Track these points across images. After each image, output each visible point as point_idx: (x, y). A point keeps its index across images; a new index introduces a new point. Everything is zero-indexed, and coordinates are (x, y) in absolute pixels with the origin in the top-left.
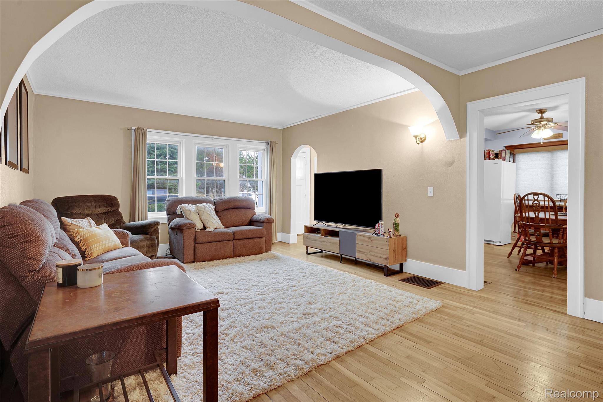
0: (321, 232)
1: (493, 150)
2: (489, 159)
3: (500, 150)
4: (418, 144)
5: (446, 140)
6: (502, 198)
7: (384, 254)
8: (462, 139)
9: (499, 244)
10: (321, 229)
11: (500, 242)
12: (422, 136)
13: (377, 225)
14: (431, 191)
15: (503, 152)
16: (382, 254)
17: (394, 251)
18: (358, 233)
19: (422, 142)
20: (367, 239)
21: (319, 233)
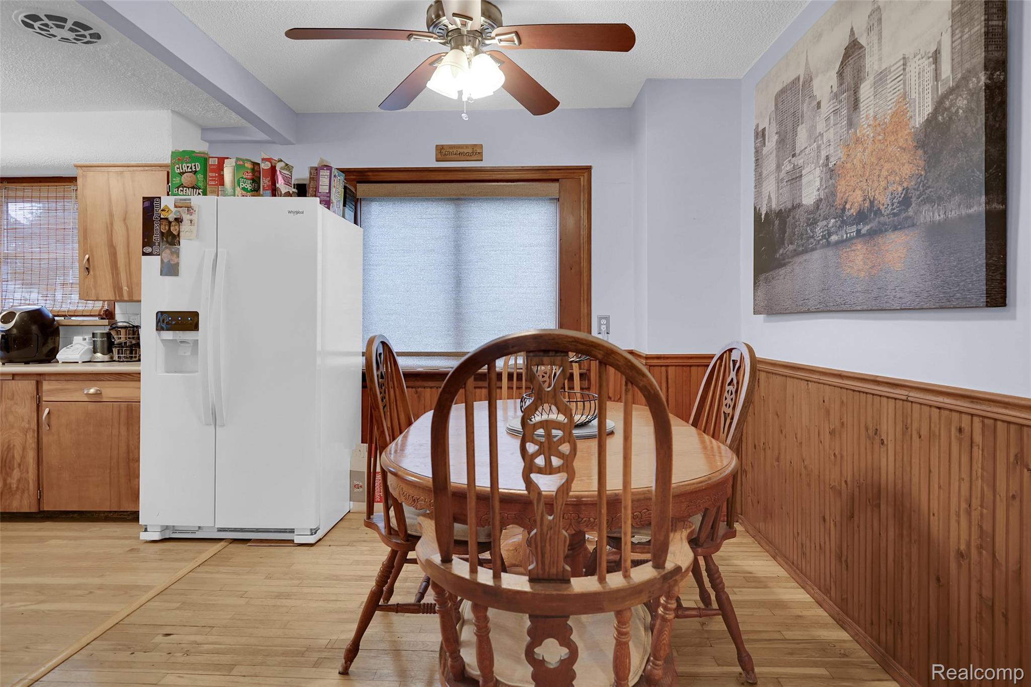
1: (287, 165)
2: (274, 195)
6: (319, 348)
9: (312, 539)
11: (314, 532)
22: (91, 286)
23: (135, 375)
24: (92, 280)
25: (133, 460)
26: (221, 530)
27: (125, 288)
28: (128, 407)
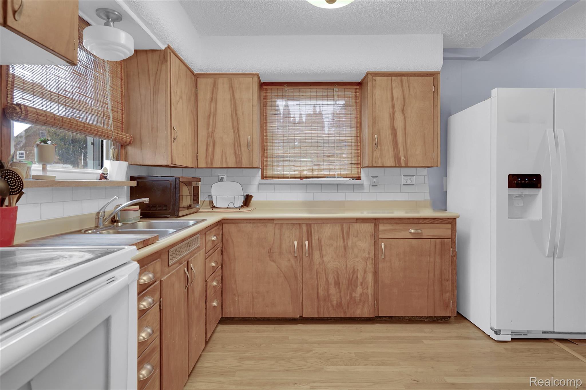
22: (378, 156)
23: (446, 220)
24: (379, 153)
25: (445, 280)
26: (544, 332)
27: (403, 158)
28: (441, 242)
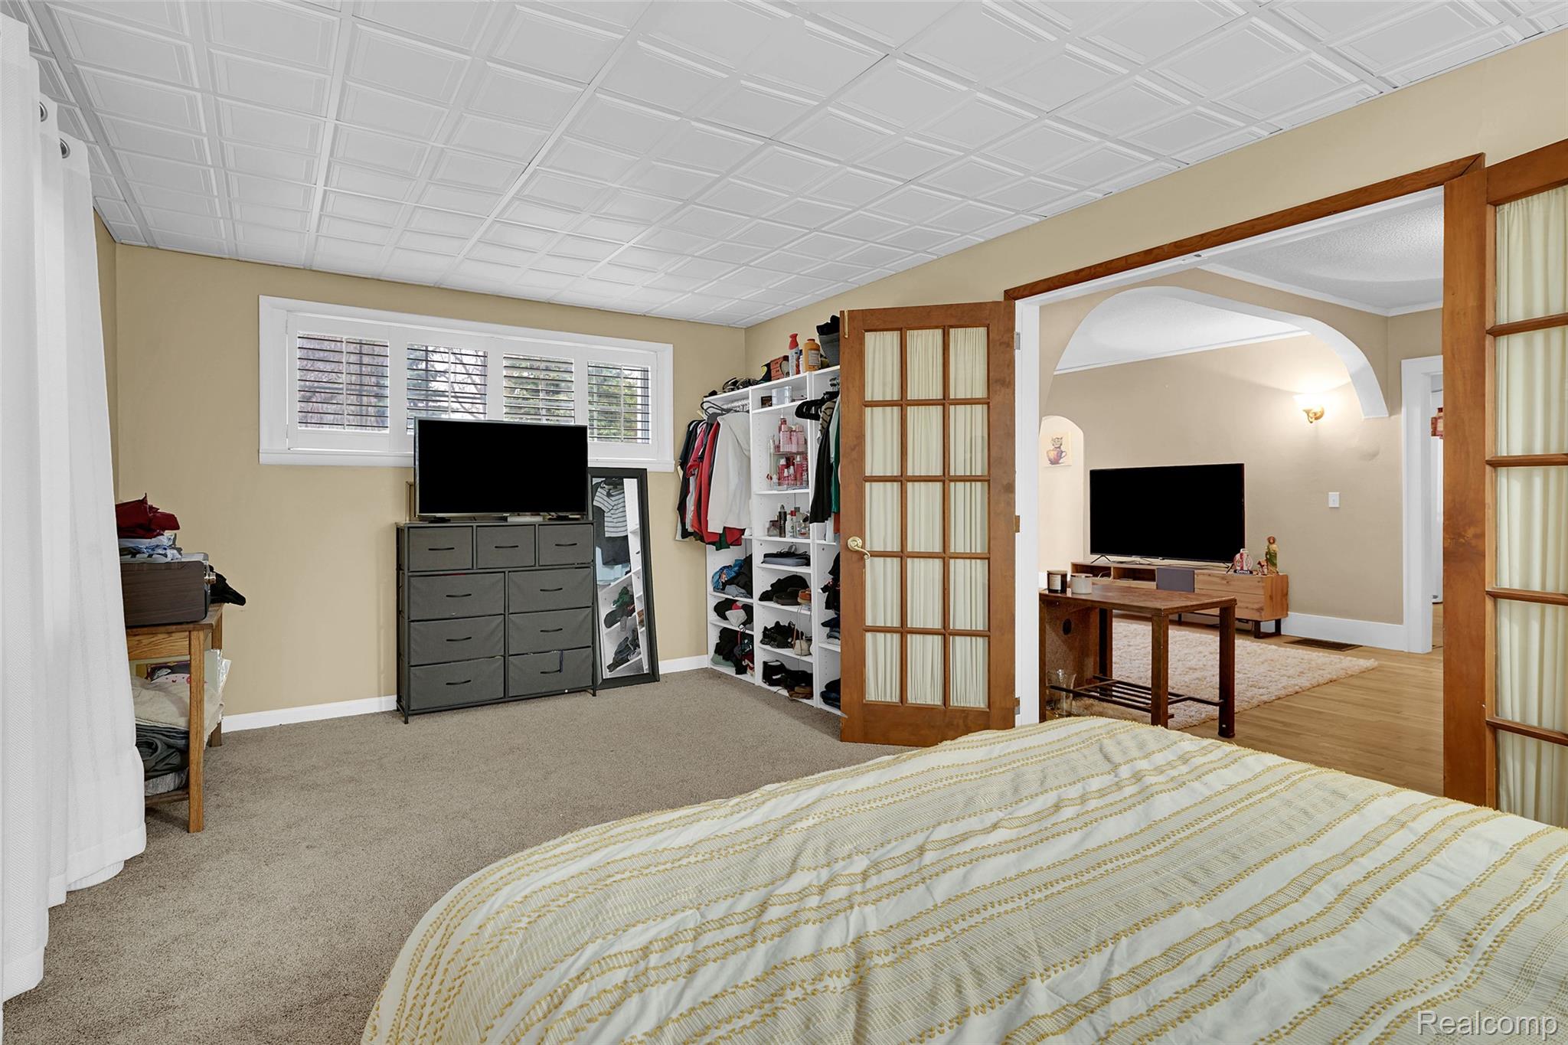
0: (1112, 573)
3: (1432, 418)
4: (1311, 422)
5: (1363, 417)
7: (1254, 603)
8: (1393, 417)
10: (1112, 569)
12: (1318, 410)
13: (1238, 556)
14: (1334, 499)
15: (1439, 421)
16: (1249, 602)
17: (1271, 597)
18: (1196, 571)
19: (1316, 419)
20: (1217, 580)
21: (1109, 575)
